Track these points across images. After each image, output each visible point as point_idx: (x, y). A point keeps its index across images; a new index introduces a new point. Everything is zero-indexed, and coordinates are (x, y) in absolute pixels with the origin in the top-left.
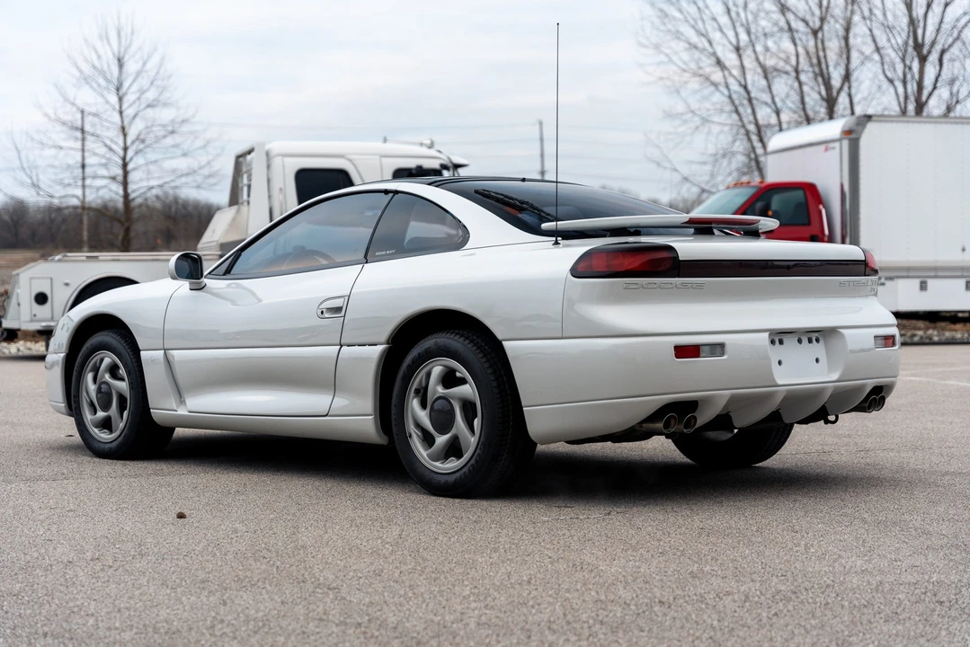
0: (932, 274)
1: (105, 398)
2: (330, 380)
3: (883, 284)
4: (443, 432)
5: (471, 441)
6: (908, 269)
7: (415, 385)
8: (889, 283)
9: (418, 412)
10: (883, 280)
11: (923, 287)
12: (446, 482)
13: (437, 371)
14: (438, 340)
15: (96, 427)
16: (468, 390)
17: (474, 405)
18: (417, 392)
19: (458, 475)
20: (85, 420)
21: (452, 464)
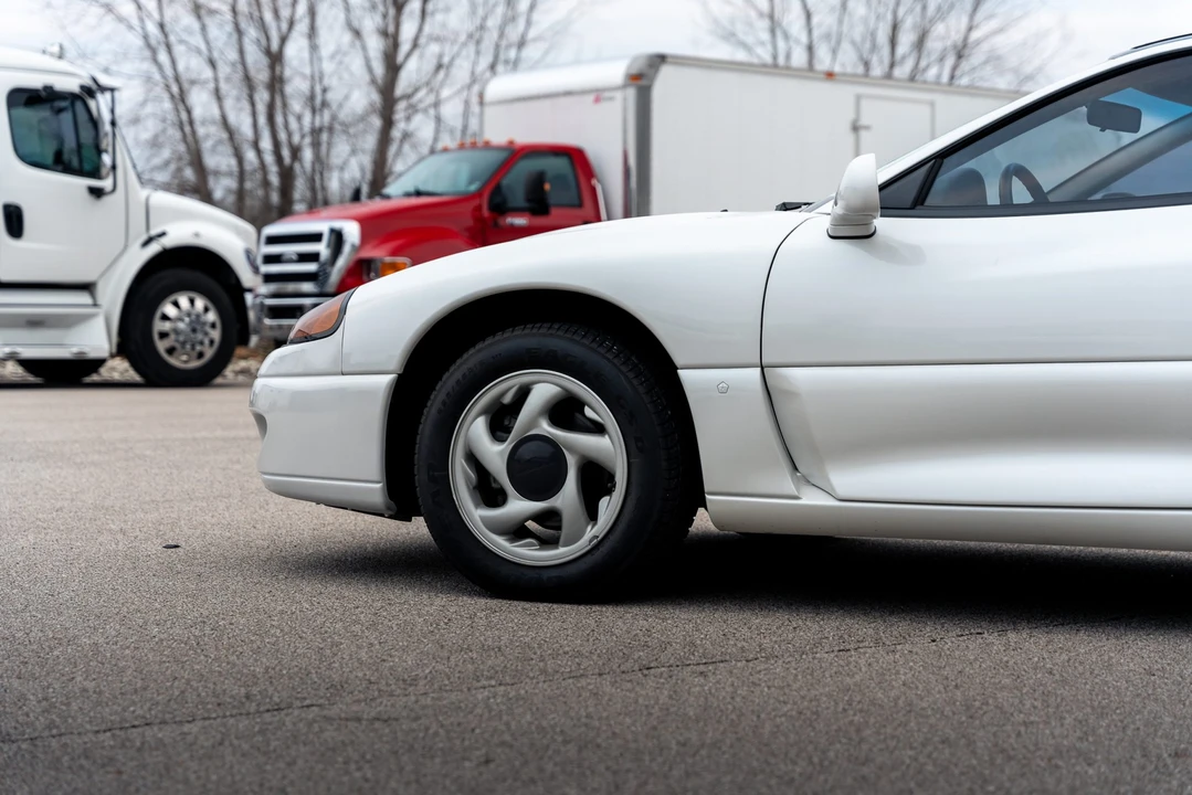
1: (538, 468)
15: (500, 533)
20: (466, 521)
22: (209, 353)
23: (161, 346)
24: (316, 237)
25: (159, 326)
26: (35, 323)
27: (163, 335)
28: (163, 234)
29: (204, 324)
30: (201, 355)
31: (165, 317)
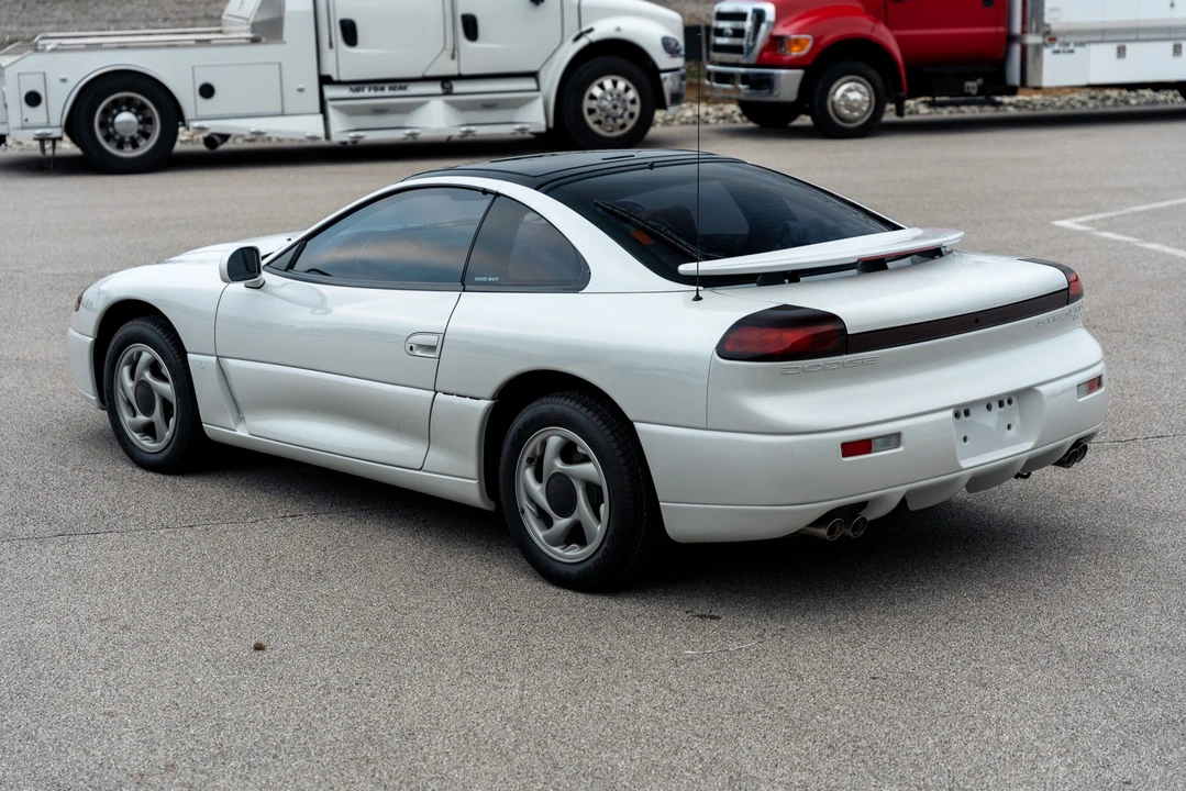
0: (1133, 37)
1: (146, 399)
2: (423, 428)
3: (1071, 52)
4: (564, 514)
5: (597, 530)
6: (1103, 32)
7: (527, 452)
8: (1078, 50)
9: (531, 487)
10: (1071, 47)
11: (1121, 52)
12: (568, 574)
13: (554, 441)
14: (556, 407)
15: (137, 432)
16: (591, 469)
17: (599, 488)
18: (530, 460)
19: (581, 567)
20: (123, 422)
21: (574, 553)
22: (631, 124)
23: (589, 120)
24: (741, 16)
25: (587, 104)
26: (489, 106)
27: (591, 111)
28: (591, 30)
29: (624, 101)
30: (623, 126)
31: (592, 97)
